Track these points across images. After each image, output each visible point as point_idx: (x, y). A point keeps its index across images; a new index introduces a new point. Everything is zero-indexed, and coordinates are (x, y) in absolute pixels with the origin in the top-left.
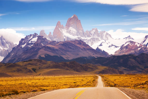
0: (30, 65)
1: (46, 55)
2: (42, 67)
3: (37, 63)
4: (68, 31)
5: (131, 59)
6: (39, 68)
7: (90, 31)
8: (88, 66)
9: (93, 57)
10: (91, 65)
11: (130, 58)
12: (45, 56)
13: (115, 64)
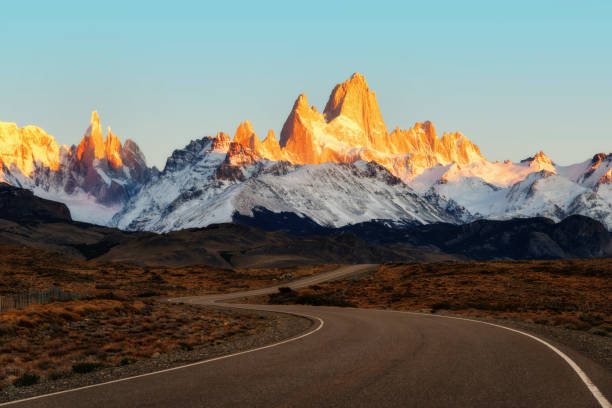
0: (213, 242)
1: (258, 210)
2: (250, 249)
3: (233, 237)
4: (332, 130)
5: (536, 233)
6: (243, 252)
7: (408, 130)
8: (396, 252)
9: (416, 221)
10: (408, 246)
11: (535, 230)
12: (253, 210)
13: (486, 246)
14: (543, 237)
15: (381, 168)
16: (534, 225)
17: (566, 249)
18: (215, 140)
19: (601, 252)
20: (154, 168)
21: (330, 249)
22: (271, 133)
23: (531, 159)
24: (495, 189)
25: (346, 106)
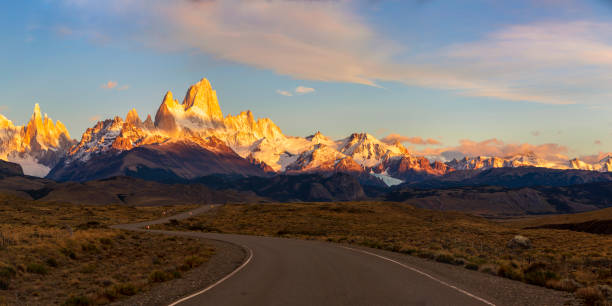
0: (112, 188)
1: (140, 167)
2: (137, 192)
3: (126, 183)
4: (188, 115)
5: (315, 184)
6: (132, 195)
10: (235, 192)
11: (315, 181)
12: (137, 168)
13: (283, 192)
14: (320, 187)
15: (219, 141)
16: (314, 178)
17: (333, 194)
18: (113, 121)
19: (355, 197)
20: (75, 140)
21: (186, 193)
22: (149, 117)
23: (312, 136)
24: (290, 155)
25: (197, 100)
